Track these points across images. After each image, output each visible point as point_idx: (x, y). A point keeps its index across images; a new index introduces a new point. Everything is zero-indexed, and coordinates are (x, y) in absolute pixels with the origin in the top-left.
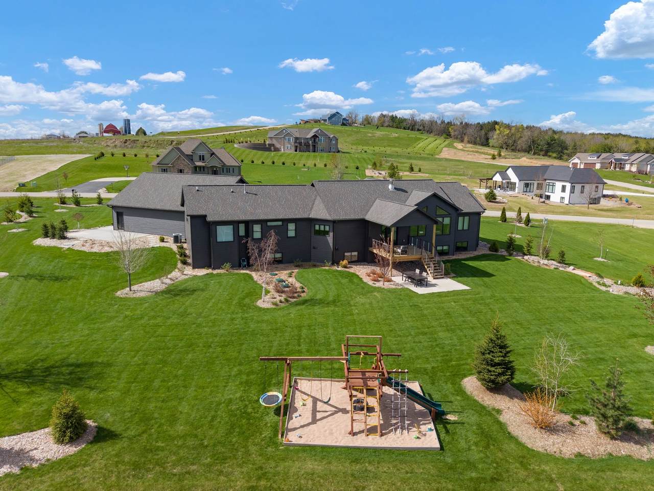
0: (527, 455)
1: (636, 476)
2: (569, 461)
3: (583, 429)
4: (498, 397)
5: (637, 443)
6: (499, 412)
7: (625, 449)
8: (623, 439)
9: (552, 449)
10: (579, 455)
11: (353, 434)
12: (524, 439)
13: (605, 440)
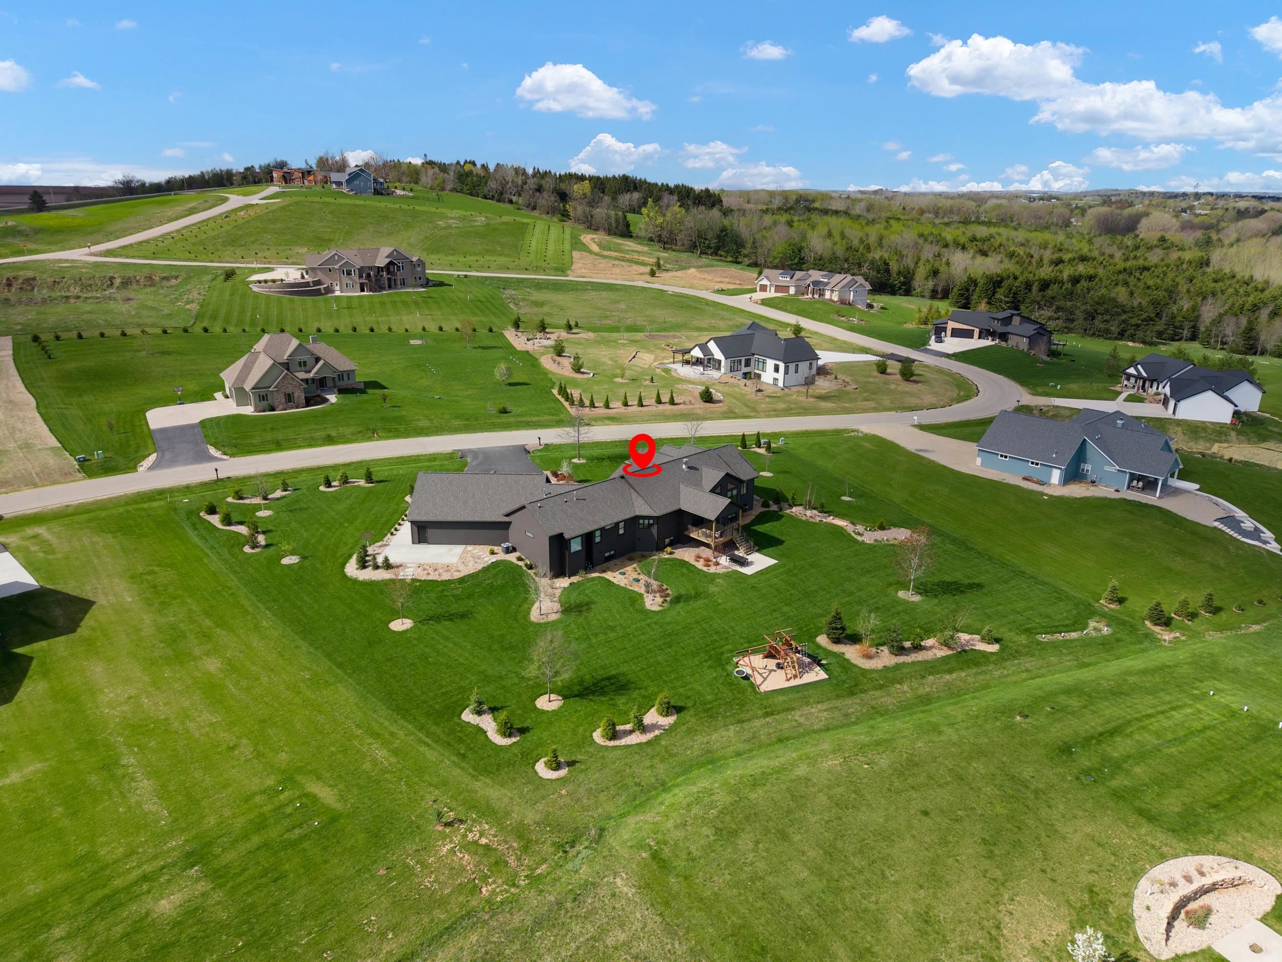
0: (864, 672)
1: (908, 670)
2: (881, 670)
3: (882, 654)
4: (840, 646)
5: (906, 655)
6: (843, 654)
7: (902, 659)
8: (900, 655)
9: (873, 667)
10: (885, 666)
11: (788, 680)
12: (860, 665)
13: (893, 657)
